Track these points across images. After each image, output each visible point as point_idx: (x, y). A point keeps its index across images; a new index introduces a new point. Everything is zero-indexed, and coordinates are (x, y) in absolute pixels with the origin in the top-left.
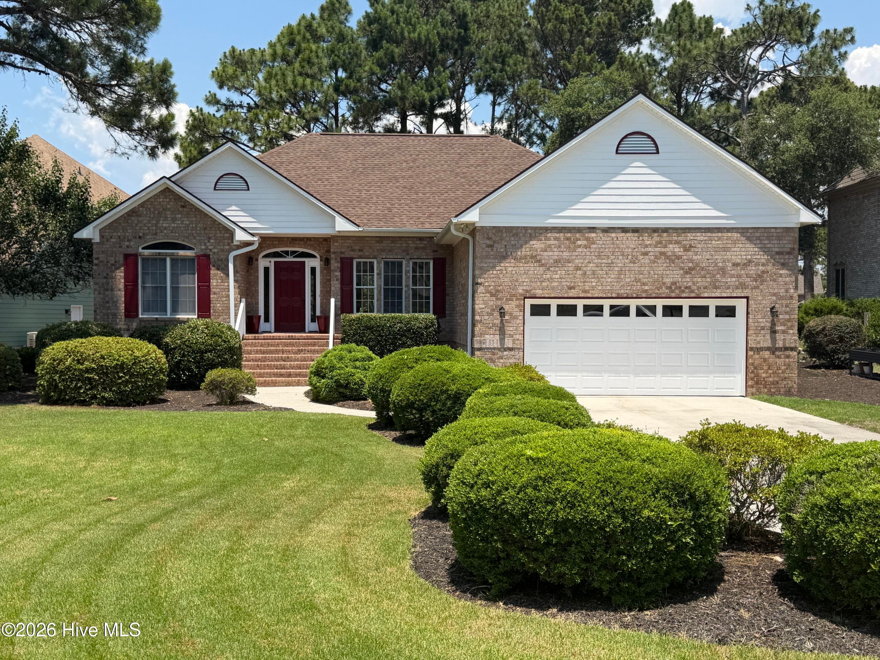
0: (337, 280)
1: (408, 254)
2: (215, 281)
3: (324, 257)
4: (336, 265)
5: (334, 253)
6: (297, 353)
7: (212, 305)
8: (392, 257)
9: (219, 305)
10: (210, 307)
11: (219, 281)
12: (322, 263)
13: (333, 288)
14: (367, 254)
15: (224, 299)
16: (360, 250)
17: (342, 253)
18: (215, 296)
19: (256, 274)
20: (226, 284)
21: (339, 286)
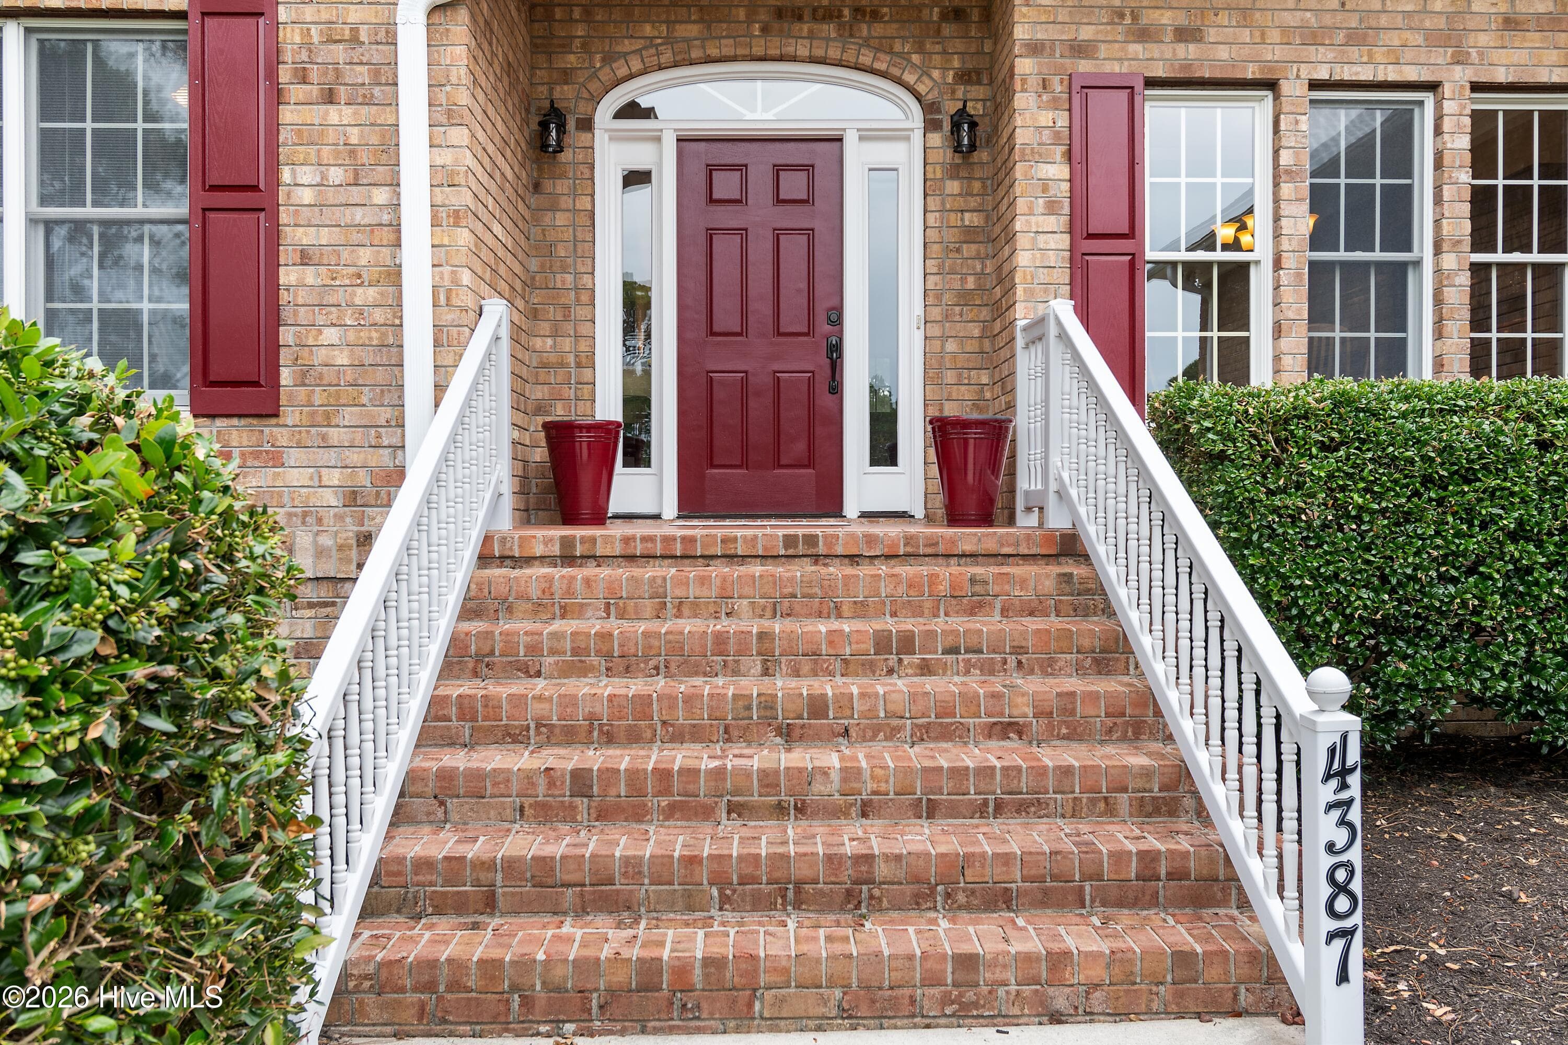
0: (1052, 208)
1: (1460, 60)
2: (307, 175)
3: (952, 107)
4: (1045, 118)
5: (1035, 48)
6: (869, 668)
7: (287, 335)
8: (1365, 74)
9: (331, 335)
10: (275, 347)
11: (336, 175)
12: (936, 139)
13: (1023, 259)
14: (1223, 53)
15: (366, 295)
16: (1184, 35)
17: (1080, 49)
18: (310, 275)
19: (583, 203)
20: (381, 196)
21: (1064, 241)
